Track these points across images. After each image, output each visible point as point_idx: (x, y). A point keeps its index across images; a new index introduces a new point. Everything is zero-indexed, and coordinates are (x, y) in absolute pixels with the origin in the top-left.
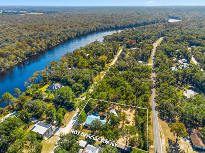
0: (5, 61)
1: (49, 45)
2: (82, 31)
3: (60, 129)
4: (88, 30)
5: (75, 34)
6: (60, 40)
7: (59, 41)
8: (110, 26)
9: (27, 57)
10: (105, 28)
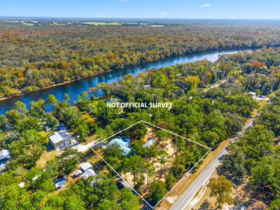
0: (83, 70)
1: (142, 59)
2: (196, 47)
3: (80, 145)
4: (205, 46)
5: (185, 50)
6: (160, 55)
7: (158, 56)
8: (243, 44)
9: (111, 69)
10: (234, 45)
